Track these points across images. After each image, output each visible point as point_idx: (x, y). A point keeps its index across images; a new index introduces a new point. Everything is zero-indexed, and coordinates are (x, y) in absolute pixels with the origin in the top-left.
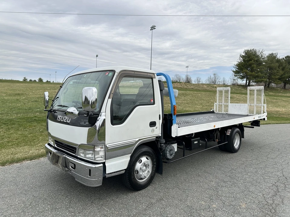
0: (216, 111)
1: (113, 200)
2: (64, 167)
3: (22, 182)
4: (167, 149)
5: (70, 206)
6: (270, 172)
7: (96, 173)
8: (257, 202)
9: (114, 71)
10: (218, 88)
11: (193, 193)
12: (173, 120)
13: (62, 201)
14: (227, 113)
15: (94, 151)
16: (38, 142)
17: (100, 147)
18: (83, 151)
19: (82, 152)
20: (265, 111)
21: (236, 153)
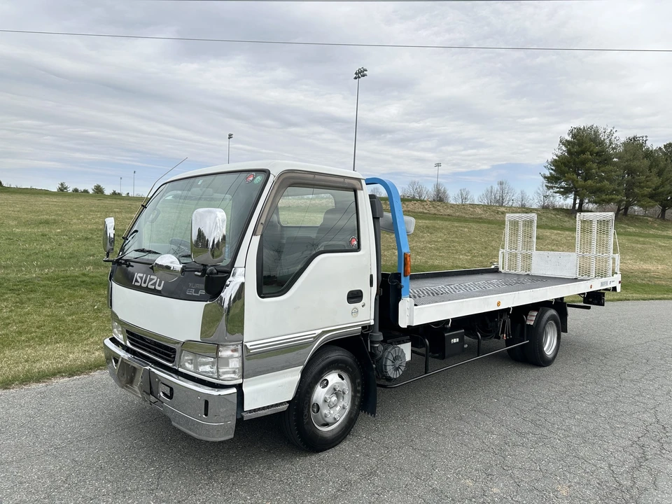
0: (503, 268)
1: (258, 473)
2: (146, 393)
3: (49, 426)
4: (388, 356)
5: (158, 485)
6: (625, 412)
7: (221, 410)
8: (594, 482)
9: (266, 173)
10: (507, 215)
11: (447, 459)
12: (401, 287)
13: (141, 473)
14: (528, 272)
15: (217, 357)
16: (89, 334)
17: (232, 347)
18: (191, 358)
19: (188, 360)
20: (617, 270)
21: (547, 368)
